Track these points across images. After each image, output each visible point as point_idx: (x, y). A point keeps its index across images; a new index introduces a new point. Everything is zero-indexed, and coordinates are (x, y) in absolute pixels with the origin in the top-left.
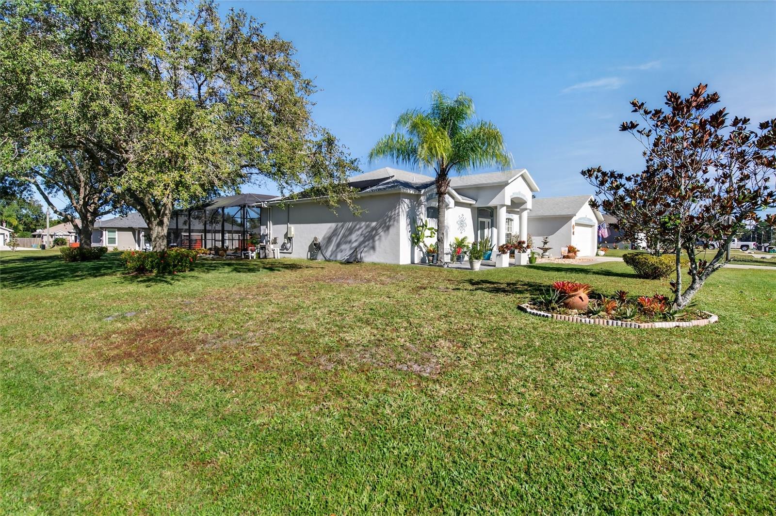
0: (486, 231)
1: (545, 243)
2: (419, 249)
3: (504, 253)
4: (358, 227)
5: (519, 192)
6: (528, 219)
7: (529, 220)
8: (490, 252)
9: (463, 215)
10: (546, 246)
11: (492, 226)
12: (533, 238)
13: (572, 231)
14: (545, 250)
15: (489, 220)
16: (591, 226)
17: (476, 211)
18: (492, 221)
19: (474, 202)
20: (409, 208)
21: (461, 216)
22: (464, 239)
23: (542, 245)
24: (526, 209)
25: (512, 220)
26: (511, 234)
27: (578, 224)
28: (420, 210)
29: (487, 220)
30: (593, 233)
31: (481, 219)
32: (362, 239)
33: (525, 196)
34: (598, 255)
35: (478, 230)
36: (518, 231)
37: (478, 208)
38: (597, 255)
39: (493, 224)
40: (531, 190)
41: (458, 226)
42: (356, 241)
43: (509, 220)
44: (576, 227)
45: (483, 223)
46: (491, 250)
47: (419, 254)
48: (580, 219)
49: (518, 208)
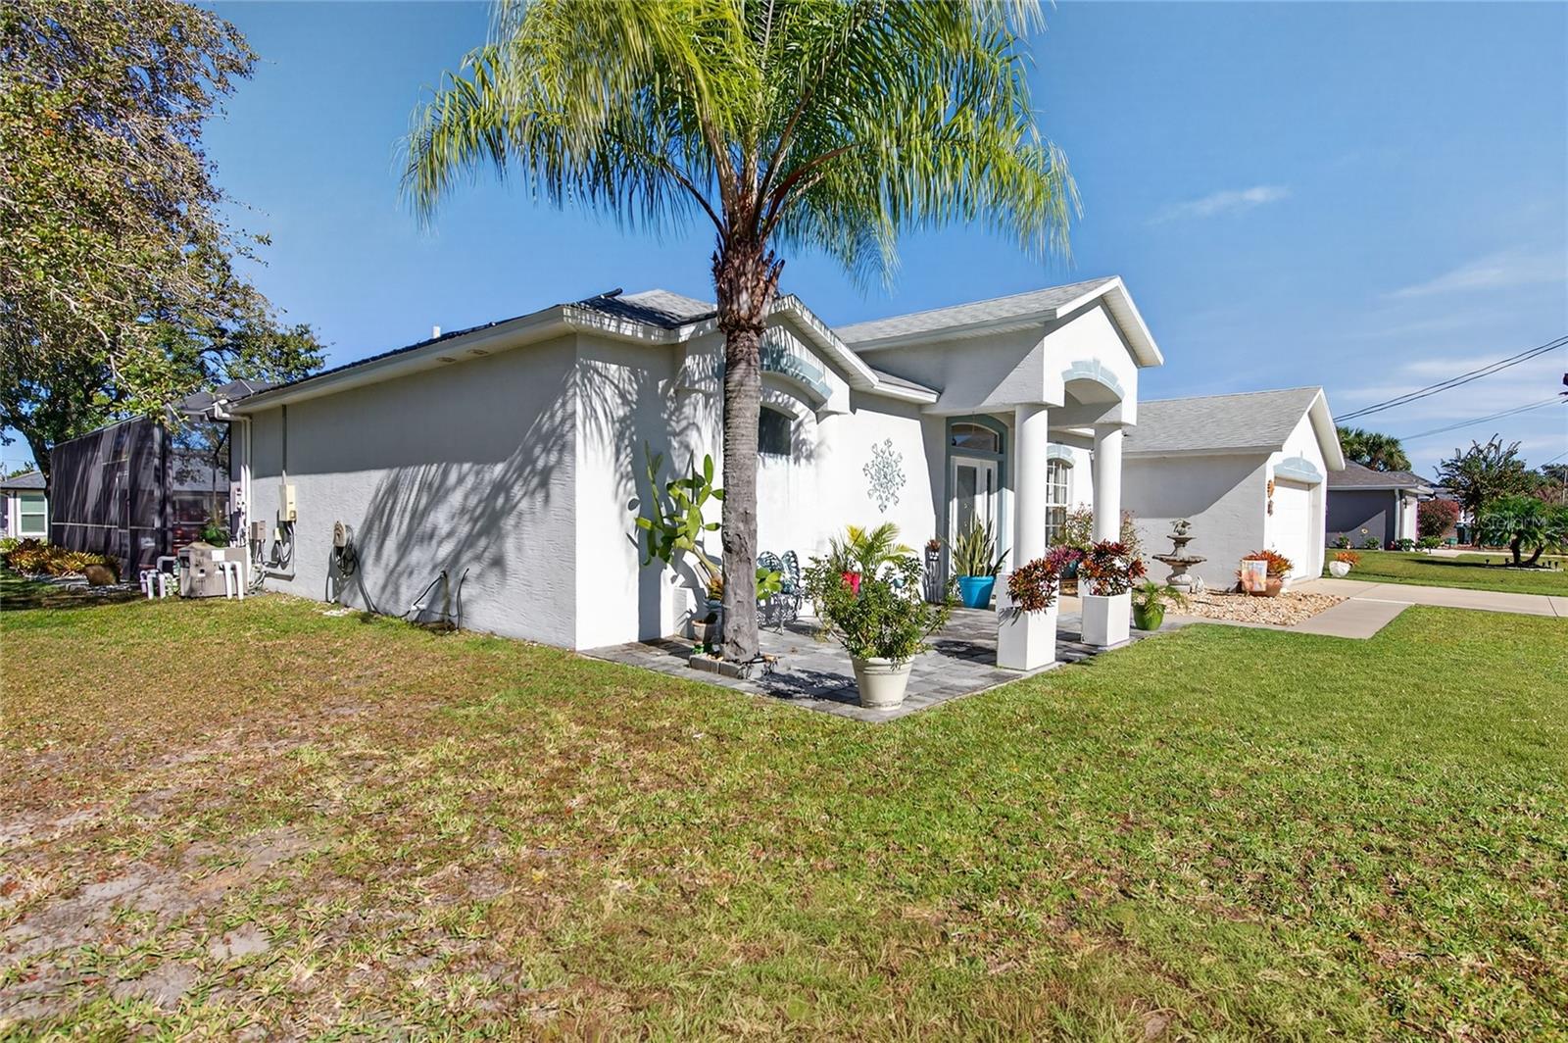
0: (980, 500)
1: (1180, 542)
2: (681, 579)
3: (1031, 607)
4: (453, 478)
5: (1097, 362)
6: (1123, 460)
7: (1129, 464)
8: (986, 579)
9: (888, 443)
10: (1184, 553)
11: (1001, 484)
12: (1137, 523)
13: (1267, 500)
14: (1181, 566)
15: (993, 465)
16: (1309, 486)
17: (942, 430)
18: (1001, 465)
19: (932, 398)
20: (625, 402)
21: (881, 446)
22: (882, 532)
23: (1168, 548)
24: (1118, 425)
25: (1067, 466)
26: (1064, 510)
27: (1282, 481)
28: (688, 410)
29: (983, 465)
30: (1315, 507)
31: (960, 461)
32: (464, 530)
33: (1114, 379)
34: (1330, 576)
35: (948, 499)
36: (1089, 500)
37: (949, 419)
38: (1326, 573)
39: (1003, 478)
40: (1137, 359)
41: (866, 484)
42: (450, 535)
43: (1057, 465)
44: (1278, 490)
45: (968, 475)
46: (993, 572)
47: (680, 600)
48: (1288, 461)
49: (1088, 421)
